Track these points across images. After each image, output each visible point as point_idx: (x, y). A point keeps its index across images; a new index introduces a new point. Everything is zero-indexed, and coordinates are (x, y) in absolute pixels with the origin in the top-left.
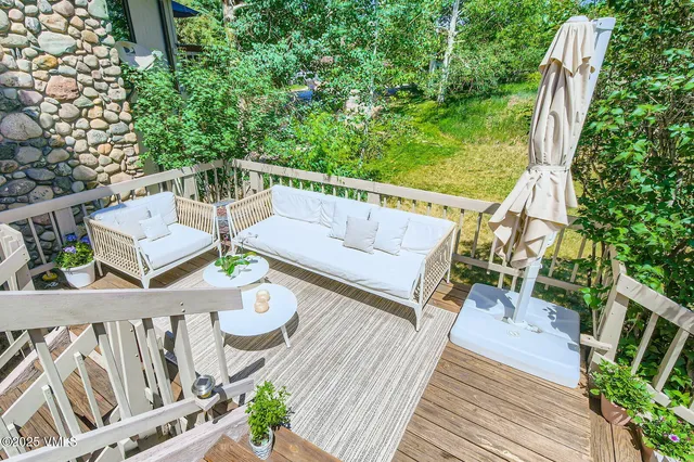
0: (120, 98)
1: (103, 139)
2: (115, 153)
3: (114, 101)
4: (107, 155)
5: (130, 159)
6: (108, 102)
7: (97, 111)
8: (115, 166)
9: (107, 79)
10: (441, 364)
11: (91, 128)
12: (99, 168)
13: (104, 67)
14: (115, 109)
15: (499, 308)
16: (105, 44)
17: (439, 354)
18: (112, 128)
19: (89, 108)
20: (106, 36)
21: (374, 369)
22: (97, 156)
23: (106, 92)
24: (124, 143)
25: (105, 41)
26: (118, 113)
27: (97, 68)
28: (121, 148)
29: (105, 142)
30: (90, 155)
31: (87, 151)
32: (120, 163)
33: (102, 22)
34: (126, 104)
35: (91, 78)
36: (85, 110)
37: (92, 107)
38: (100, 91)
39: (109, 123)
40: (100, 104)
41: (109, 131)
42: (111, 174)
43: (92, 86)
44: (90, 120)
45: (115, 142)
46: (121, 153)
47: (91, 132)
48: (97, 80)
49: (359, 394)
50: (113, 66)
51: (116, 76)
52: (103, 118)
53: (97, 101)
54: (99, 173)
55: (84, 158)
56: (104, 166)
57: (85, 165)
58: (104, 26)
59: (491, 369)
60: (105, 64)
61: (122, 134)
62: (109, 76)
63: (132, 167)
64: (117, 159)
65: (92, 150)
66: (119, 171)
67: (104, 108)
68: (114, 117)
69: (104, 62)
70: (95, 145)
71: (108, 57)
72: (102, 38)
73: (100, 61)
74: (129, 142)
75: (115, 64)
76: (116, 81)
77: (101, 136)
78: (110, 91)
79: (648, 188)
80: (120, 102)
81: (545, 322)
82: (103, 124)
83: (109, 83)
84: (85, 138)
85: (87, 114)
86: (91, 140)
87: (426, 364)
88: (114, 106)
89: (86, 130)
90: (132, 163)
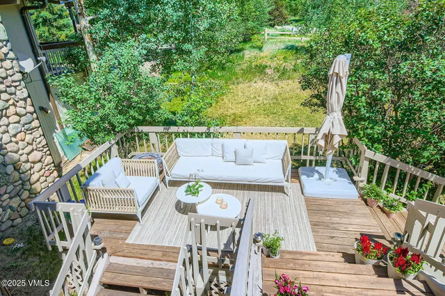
0: (25, 96)
1: (19, 130)
2: (29, 138)
3: (21, 100)
4: (23, 140)
5: (38, 140)
6: (17, 102)
7: (12, 110)
8: (29, 148)
9: (14, 84)
10: (307, 206)
11: (9, 123)
12: (21, 152)
13: (11, 76)
14: (23, 106)
15: (316, 176)
16: (9, 59)
17: (304, 203)
18: (24, 120)
19: (7, 109)
20: (8, 53)
21: (283, 217)
22: (17, 143)
23: (15, 94)
24: (33, 129)
25: (9, 56)
26: (25, 108)
27: (6, 78)
28: (31, 134)
29: (21, 132)
30: (13, 144)
31: (11, 141)
32: (32, 144)
33: (5, 43)
34: (29, 100)
35: (4, 86)
36: (4, 111)
37: (8, 108)
38: (11, 94)
39: (20, 116)
40: (14, 104)
41: (21, 122)
42: (28, 154)
43: (6, 91)
44: (8, 117)
45: (27, 130)
46: (32, 137)
47: (11, 126)
48: (8, 87)
49: (285, 229)
50: (17, 74)
51: (20, 81)
52: (16, 114)
53: (11, 102)
54: (21, 155)
55: (10, 147)
56: (23, 149)
57: (11, 152)
58: (6, 46)
59: (326, 202)
60: (11, 74)
61: (30, 123)
62: (15, 81)
63: (40, 146)
64: (30, 142)
65: (13, 139)
66: (33, 150)
67: (16, 106)
68: (23, 111)
69: (10, 72)
70: (15, 136)
71: (12, 68)
72: (6, 55)
73: (8, 72)
74: (36, 128)
75: (17, 72)
76: (20, 85)
77: (17, 128)
78: (18, 93)
79: (367, 115)
80: (25, 100)
81: (336, 176)
82: (17, 118)
83: (16, 87)
84: (8, 132)
85: (6, 113)
86: (12, 132)
87: (302, 209)
88: (21, 103)
89: (7, 126)
90: (40, 142)
